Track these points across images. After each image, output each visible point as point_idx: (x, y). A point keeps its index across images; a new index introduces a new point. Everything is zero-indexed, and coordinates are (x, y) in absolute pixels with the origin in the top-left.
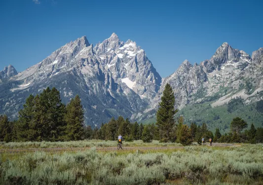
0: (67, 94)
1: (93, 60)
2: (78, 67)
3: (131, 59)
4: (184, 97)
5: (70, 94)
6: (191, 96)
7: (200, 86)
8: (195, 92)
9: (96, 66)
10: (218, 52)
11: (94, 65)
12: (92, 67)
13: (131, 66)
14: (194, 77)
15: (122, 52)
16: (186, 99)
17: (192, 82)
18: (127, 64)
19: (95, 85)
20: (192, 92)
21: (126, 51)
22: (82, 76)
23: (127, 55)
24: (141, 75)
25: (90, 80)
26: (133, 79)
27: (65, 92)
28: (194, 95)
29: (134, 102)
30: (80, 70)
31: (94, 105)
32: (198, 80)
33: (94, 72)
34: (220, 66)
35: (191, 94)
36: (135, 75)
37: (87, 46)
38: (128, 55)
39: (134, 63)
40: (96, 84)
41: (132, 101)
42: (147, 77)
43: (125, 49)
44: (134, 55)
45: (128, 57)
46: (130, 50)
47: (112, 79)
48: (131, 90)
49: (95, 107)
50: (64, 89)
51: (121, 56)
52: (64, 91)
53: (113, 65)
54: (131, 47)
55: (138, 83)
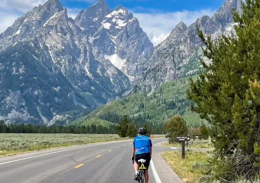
0: (17, 71)
1: (64, 27)
2: (41, 37)
3: (121, 30)
4: (170, 69)
5: (21, 70)
6: (179, 69)
7: (193, 54)
8: (186, 62)
9: (68, 36)
10: (223, 6)
11: (65, 35)
12: (62, 37)
13: (121, 40)
14: (185, 41)
15: (109, 20)
16: (172, 72)
17: (182, 47)
18: (115, 37)
19: (63, 60)
20: (182, 62)
21: (114, 20)
22: (46, 48)
23: (115, 24)
24: (133, 51)
25: (57, 54)
26: (122, 56)
27: (14, 68)
28: (185, 66)
29: (120, 85)
30: (45, 40)
31: (56, 86)
32: (192, 44)
33: (63, 44)
34: (224, 26)
35: (181, 65)
36: (126, 50)
37: (59, 11)
38: (117, 25)
39: (125, 35)
40: (65, 60)
41: (117, 83)
42: (140, 54)
43: (113, 16)
44: (125, 24)
45: (117, 27)
46: (119, 18)
47: (91, 55)
48: (117, 69)
49: (57, 89)
50: (14, 64)
51: (107, 26)
52: (13, 66)
53: (98, 37)
54: (120, 14)
55: (128, 60)
